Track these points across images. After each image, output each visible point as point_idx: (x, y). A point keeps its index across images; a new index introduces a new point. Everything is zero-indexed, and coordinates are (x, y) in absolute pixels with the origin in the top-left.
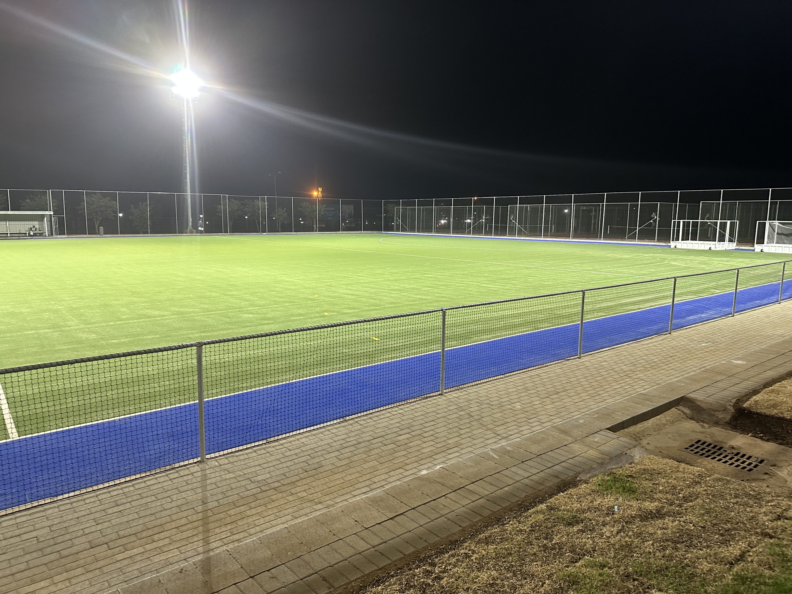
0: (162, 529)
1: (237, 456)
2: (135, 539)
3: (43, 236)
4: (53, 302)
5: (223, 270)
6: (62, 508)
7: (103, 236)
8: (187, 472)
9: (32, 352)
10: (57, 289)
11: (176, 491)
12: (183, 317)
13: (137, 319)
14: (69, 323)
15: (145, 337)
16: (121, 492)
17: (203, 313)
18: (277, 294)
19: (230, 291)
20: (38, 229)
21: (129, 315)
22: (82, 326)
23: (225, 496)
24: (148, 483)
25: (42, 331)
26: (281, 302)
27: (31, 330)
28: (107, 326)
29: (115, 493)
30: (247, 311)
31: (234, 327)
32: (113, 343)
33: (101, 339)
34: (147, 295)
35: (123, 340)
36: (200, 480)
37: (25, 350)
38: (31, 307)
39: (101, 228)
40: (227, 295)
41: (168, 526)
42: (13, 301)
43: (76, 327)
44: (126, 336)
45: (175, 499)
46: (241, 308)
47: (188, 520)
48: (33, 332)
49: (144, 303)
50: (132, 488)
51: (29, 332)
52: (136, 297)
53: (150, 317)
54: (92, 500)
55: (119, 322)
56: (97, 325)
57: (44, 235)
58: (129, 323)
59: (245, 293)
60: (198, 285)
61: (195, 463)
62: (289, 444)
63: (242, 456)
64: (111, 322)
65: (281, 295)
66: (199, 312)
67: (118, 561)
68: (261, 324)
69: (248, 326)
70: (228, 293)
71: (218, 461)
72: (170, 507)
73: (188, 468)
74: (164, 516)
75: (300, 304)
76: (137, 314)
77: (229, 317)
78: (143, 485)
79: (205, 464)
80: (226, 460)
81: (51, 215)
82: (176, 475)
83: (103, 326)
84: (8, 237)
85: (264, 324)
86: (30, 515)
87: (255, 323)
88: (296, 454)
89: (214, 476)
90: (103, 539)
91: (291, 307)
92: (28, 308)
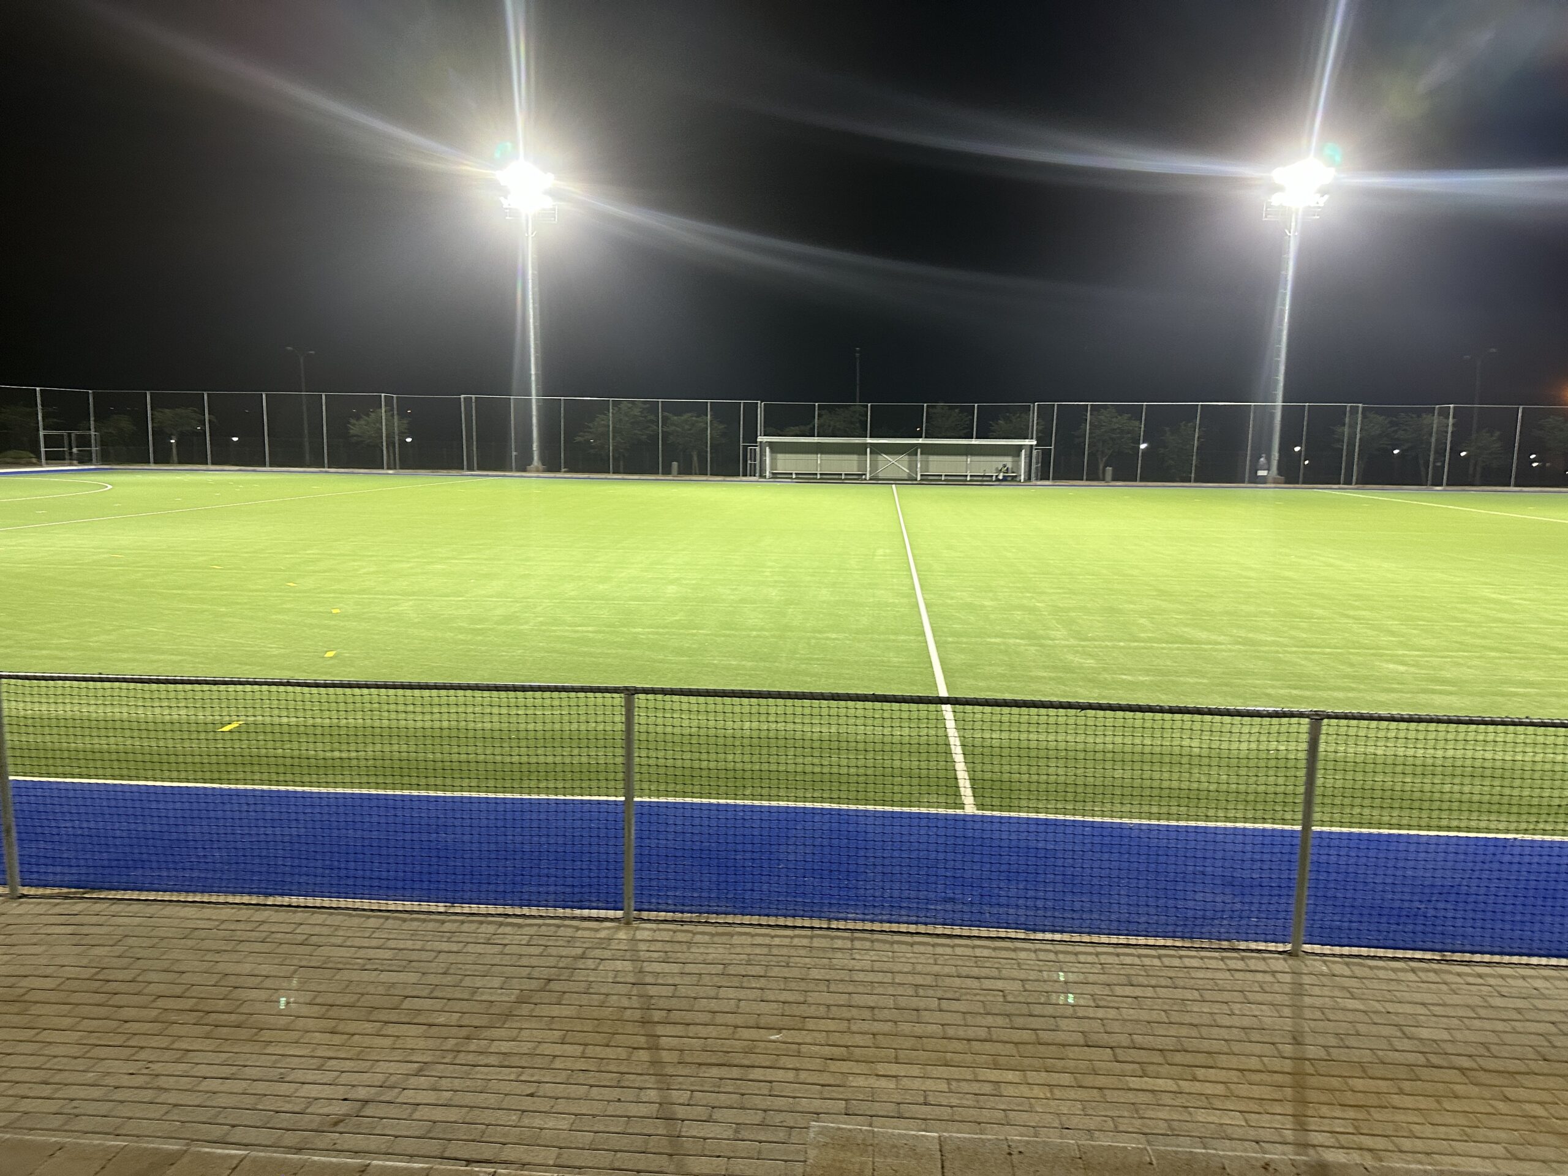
0: (1210, 1062)
1: (1370, 968)
2: (1160, 1060)
3: (1016, 481)
4: (1028, 595)
5: (1338, 563)
6: (1042, 955)
7: (1111, 484)
8: (1261, 966)
9: (998, 673)
10: (1035, 573)
11: (1239, 997)
12: (1255, 651)
13: (1167, 642)
14: (1052, 633)
15: (1182, 679)
16: (1137, 961)
17: (1294, 649)
18: (1466, 626)
19: (1358, 608)
20: (1010, 470)
21: (1153, 632)
22: (1072, 642)
23: (1341, 1044)
24: (1188, 962)
25: (1012, 641)
26: (1477, 646)
27: (996, 636)
28: (1113, 647)
29: (1128, 960)
30: (1392, 656)
31: (1362, 687)
32: (1123, 681)
33: (1104, 670)
34: (1186, 599)
35: (1141, 678)
36: (1288, 991)
37: (987, 668)
38: (997, 600)
39: (1109, 469)
40: (1348, 617)
41: (1223, 1061)
42: (970, 586)
43: (1063, 642)
44: (1147, 672)
45: (1237, 1012)
46: (1379, 648)
47: (1264, 1064)
48: (998, 640)
49: (1180, 613)
50: (1156, 962)
51: (993, 640)
52: (1165, 600)
53: (1190, 642)
54: (1090, 959)
55: (1136, 644)
56: (1096, 643)
57: (1018, 479)
58: (1152, 647)
59: (1389, 617)
60: (1286, 590)
61: (1280, 953)
62: (1500, 981)
63: (1385, 971)
64: (1120, 641)
65: (1479, 631)
66: (1286, 646)
67: (1130, 1089)
68: (1425, 691)
69: (1393, 691)
70: (1352, 613)
71: (1328, 964)
72: (1228, 1024)
73: (1264, 959)
74: (1217, 1037)
75: (1527, 659)
76: (1167, 633)
77: (1352, 665)
78: (1176, 962)
79: (1299, 962)
80: (1345, 967)
81: (1032, 446)
82: (1240, 965)
83: (1107, 646)
84: (966, 481)
85: (1433, 692)
86: (995, 949)
87: (1411, 686)
88: (1518, 1010)
89: (1319, 993)
90: (1106, 1036)
91: (1502, 661)
92: (992, 600)
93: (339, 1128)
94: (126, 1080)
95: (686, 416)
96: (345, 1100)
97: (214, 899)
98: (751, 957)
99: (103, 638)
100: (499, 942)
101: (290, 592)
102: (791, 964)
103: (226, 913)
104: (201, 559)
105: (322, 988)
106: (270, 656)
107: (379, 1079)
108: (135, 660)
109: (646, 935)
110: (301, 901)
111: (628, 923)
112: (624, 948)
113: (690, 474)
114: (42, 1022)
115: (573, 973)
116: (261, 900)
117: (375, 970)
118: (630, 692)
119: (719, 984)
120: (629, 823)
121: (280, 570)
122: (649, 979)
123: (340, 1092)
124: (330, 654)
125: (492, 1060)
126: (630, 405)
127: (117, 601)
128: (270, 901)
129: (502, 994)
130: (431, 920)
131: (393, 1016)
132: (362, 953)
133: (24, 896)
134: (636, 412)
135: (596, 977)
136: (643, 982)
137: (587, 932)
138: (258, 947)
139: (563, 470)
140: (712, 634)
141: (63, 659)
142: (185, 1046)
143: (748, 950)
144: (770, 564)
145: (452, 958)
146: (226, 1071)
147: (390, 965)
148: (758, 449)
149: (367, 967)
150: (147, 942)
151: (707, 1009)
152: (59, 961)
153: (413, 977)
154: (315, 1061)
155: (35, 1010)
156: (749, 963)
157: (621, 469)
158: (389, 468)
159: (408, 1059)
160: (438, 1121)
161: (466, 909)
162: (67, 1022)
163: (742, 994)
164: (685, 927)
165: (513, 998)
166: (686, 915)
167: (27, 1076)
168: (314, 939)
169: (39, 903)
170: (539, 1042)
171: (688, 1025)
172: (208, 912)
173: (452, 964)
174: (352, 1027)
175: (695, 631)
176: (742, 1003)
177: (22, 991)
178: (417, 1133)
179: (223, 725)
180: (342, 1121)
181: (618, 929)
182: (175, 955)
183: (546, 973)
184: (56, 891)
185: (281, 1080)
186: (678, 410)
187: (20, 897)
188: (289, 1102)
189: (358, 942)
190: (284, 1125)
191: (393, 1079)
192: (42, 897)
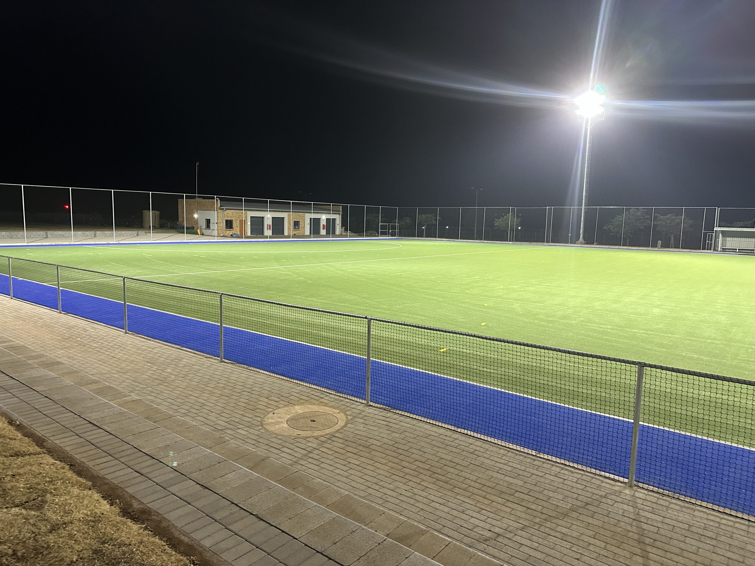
93: (487, 543)
94: (404, 492)
95: (669, 216)
96: (490, 531)
97: (437, 423)
98: (707, 526)
99: (398, 306)
100: (562, 477)
101: (467, 294)
102: (733, 537)
103: (442, 431)
104: (433, 277)
105: (480, 476)
106: (459, 322)
107: (505, 526)
108: (409, 317)
109: (641, 495)
110: (472, 434)
111: (631, 486)
112: (629, 499)
113: (669, 247)
114: (376, 459)
115: (600, 504)
116: (456, 429)
117: (503, 474)
118: (642, 365)
119: (686, 535)
120: (635, 434)
121: (463, 284)
122: (642, 519)
123: (488, 526)
124: (483, 324)
125: (557, 535)
126: (636, 210)
127: (403, 292)
128: (459, 430)
129: (563, 503)
130: (528, 458)
131: (511, 498)
132: (497, 464)
133: (371, 406)
134: (639, 214)
135: (613, 510)
136: (639, 520)
137: (607, 485)
138: (454, 450)
139: (595, 243)
140: (680, 338)
141: (384, 313)
142: (425, 485)
143: (705, 522)
144: (719, 301)
145: (538, 479)
146: (441, 501)
147: (510, 474)
148: (714, 234)
149: (500, 472)
150: (412, 436)
151: (678, 546)
152: (382, 435)
153: (520, 483)
154: (477, 508)
155: (373, 453)
156: (705, 529)
157: (628, 244)
158: (510, 241)
159: (518, 521)
160: (532, 556)
161: (546, 457)
162: (384, 461)
163: (701, 545)
164: (664, 498)
165: (568, 507)
166: (665, 491)
167: (370, 479)
168: (477, 452)
169: (376, 410)
170: (582, 534)
171: (666, 551)
172: (435, 429)
173: (538, 481)
174: (493, 498)
175: (670, 335)
176: (700, 550)
177: (369, 444)
178: (522, 558)
179: (441, 349)
180: (489, 540)
181: (625, 488)
182: (423, 444)
183: (585, 500)
184: (381, 406)
185: (463, 512)
186: (665, 213)
187: (369, 406)
188: (466, 524)
189: (495, 459)
190: (464, 533)
191: (511, 528)
192: (377, 407)
